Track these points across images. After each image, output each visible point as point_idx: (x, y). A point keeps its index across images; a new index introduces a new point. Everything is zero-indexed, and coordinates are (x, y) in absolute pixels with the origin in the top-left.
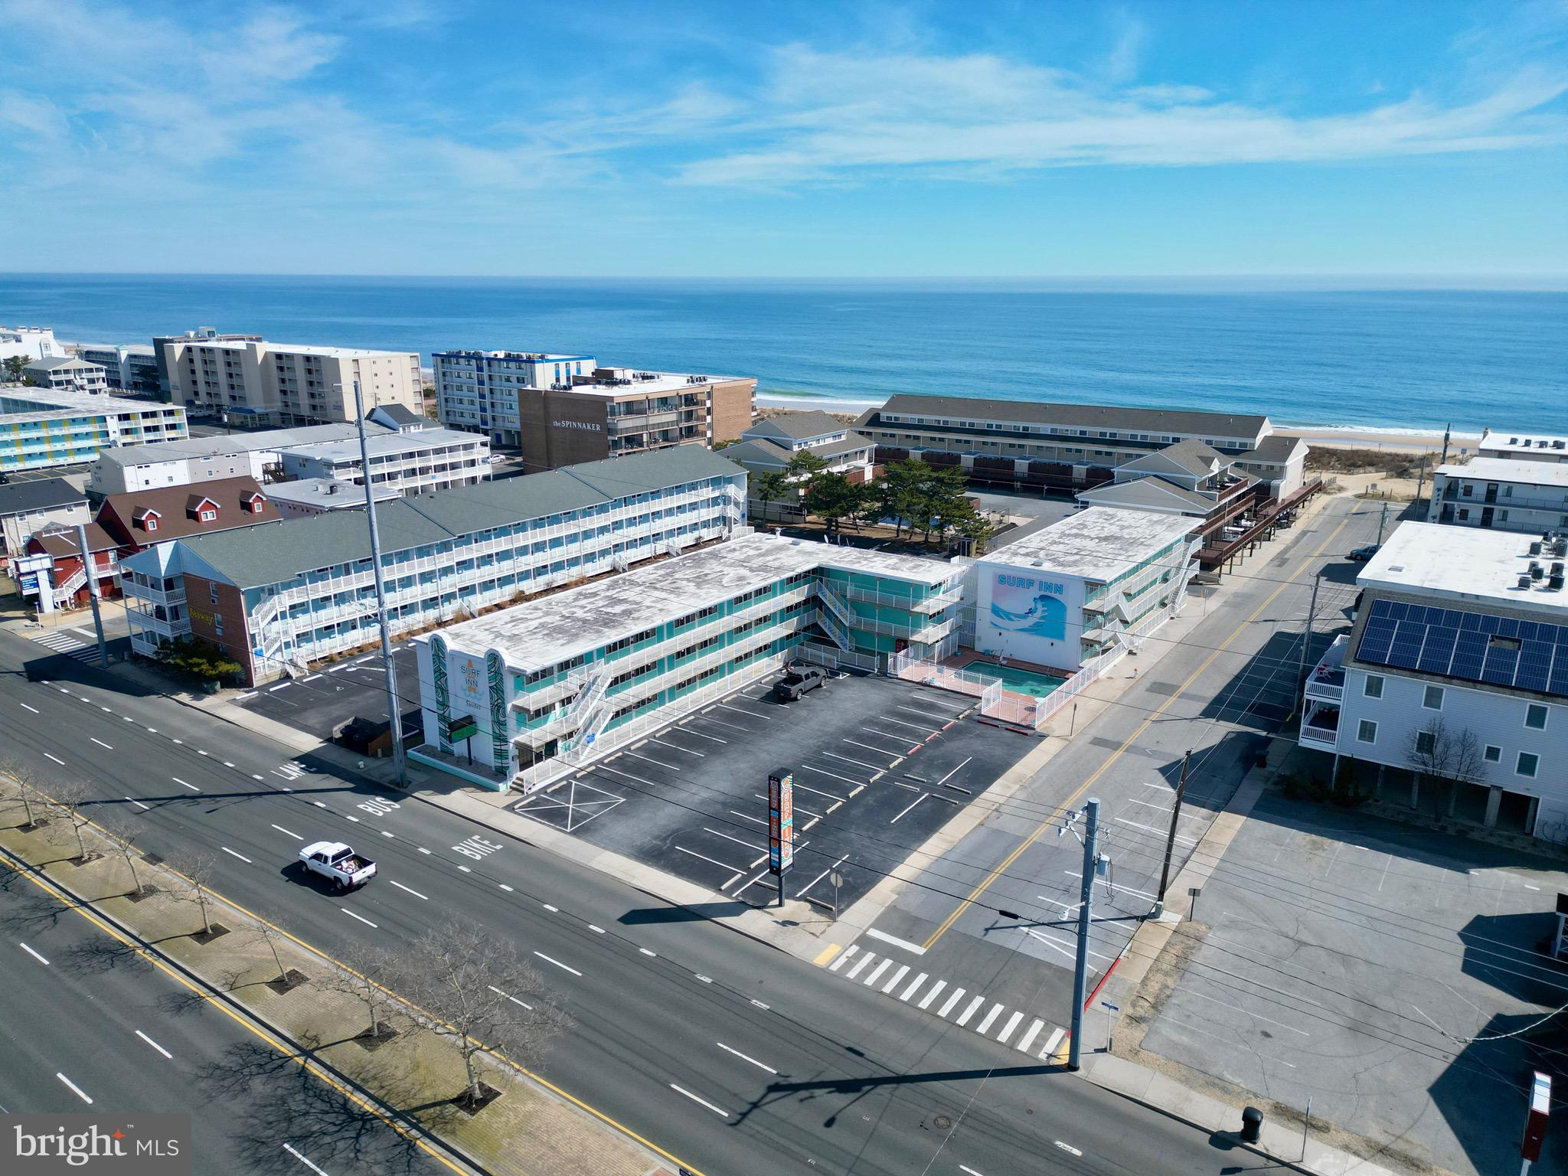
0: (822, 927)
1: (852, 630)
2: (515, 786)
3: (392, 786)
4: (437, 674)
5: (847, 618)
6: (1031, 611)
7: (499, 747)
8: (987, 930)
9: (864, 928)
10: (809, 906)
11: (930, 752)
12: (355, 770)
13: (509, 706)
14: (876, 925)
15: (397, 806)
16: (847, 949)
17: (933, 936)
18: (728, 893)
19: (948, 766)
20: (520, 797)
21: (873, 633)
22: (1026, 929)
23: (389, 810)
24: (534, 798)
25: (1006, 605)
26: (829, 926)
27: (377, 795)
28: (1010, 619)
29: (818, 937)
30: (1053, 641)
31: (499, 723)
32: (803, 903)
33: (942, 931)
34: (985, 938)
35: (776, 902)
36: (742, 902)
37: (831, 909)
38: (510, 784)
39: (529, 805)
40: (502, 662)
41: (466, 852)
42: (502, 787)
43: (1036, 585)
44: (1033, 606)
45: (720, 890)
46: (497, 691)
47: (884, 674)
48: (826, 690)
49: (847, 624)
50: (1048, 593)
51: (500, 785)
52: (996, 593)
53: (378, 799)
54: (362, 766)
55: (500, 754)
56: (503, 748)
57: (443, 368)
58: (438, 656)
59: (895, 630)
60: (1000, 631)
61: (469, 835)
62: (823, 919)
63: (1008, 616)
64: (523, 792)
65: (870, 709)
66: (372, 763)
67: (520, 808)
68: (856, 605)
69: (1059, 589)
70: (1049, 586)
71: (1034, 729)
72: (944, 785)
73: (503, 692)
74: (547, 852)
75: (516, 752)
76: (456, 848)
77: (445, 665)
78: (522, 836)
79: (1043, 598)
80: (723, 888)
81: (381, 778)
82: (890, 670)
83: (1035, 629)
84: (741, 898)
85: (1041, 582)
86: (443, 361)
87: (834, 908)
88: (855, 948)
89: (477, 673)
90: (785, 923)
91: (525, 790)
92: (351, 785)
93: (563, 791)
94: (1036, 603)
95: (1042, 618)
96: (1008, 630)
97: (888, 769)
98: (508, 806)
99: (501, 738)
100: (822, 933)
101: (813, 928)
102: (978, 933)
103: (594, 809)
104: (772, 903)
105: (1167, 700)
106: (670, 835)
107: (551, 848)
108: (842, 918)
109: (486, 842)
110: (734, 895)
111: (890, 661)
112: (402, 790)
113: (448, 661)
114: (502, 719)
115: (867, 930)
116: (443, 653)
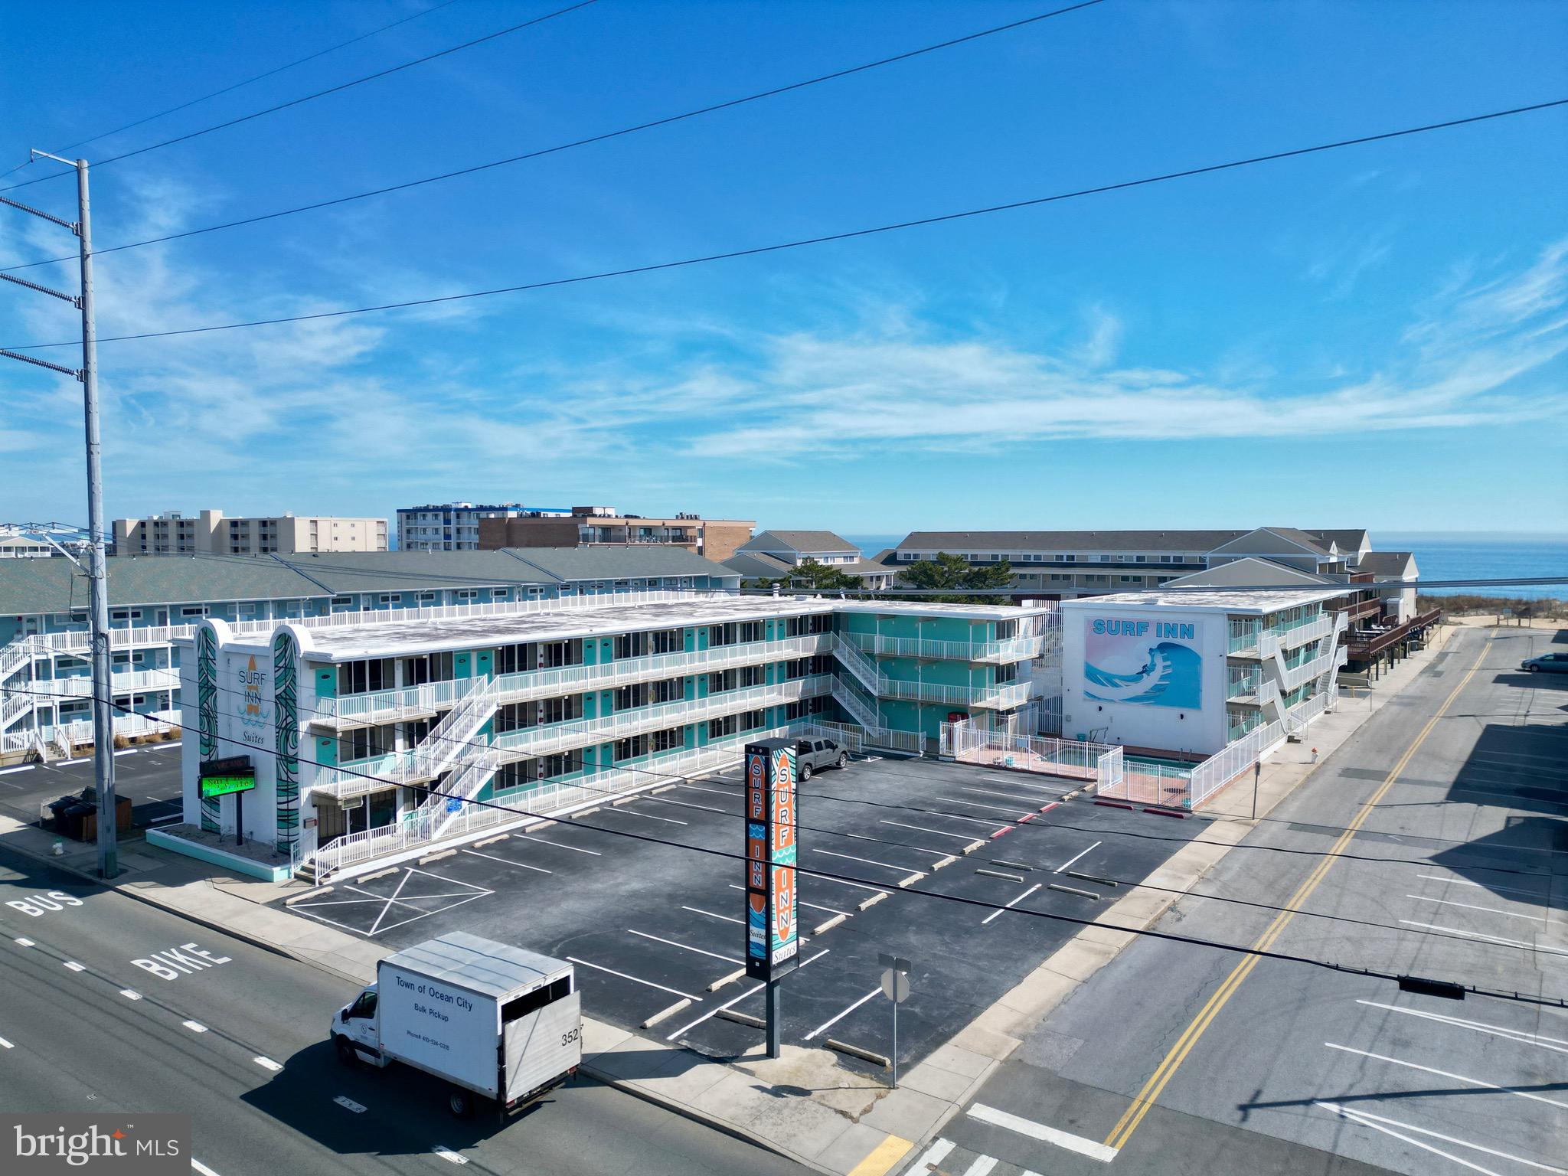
0: (865, 1099)
1: (884, 700)
2: (303, 873)
3: (90, 877)
4: (204, 690)
5: (876, 684)
6: (1146, 670)
7: (284, 806)
8: (1244, 1108)
9: (962, 1102)
10: (833, 1057)
11: (1028, 835)
12: (45, 858)
13: (303, 726)
14: (983, 1097)
15: (79, 902)
16: (926, 1148)
17: (1124, 1120)
18: (660, 1032)
19: (1064, 851)
20: (306, 887)
21: (915, 703)
22: (1334, 1108)
23: (59, 907)
24: (331, 889)
25: (1109, 664)
26: (879, 1097)
27: (54, 889)
28: (1117, 686)
29: (855, 1121)
30: (1184, 711)
31: (288, 760)
32: (819, 1052)
33: (1139, 1109)
34: (1246, 1126)
35: (762, 1049)
36: (687, 1050)
37: (882, 1064)
38: (295, 869)
39: (317, 898)
40: (295, 648)
41: (155, 969)
42: (280, 874)
43: (1152, 630)
44: (1148, 660)
45: (643, 1027)
46: (287, 701)
47: (933, 755)
48: (846, 772)
49: (876, 693)
50: (1171, 640)
51: (276, 870)
52: (1091, 649)
53: (52, 894)
54: (59, 852)
55: (287, 818)
56: (292, 806)
57: (408, 524)
58: (207, 659)
59: (946, 693)
60: (1096, 704)
61: (177, 942)
62: (865, 1082)
63: (1110, 680)
64: (312, 882)
65: (919, 790)
66: (78, 848)
67: (298, 903)
68: (889, 664)
69: (1188, 631)
70: (1171, 629)
71: (1190, 812)
72: (1066, 874)
73: (294, 701)
74: (314, 967)
75: (314, 813)
76: (138, 963)
77: (214, 672)
78: (276, 942)
79: (1163, 647)
80: (649, 1023)
81: (77, 868)
82: (943, 748)
83: (1156, 696)
84: (684, 1043)
85: (1159, 625)
86: (408, 517)
87: (888, 1062)
88: (944, 1148)
89: (261, 677)
90: (779, 1091)
91: (317, 878)
92: (20, 876)
93: (387, 881)
94: (1152, 656)
95: (1162, 678)
96: (1112, 701)
97: (962, 853)
98: (277, 900)
99: (288, 789)
100: (866, 1111)
101: (841, 1101)
102: (1228, 1115)
103: (431, 904)
104: (751, 1052)
105: (1381, 785)
106: (561, 940)
107: (321, 961)
108: (909, 1080)
109: (204, 954)
110: (671, 1038)
111: (943, 737)
112: (104, 881)
113: (219, 665)
114: (291, 752)
115: (968, 1106)
116: (213, 652)
